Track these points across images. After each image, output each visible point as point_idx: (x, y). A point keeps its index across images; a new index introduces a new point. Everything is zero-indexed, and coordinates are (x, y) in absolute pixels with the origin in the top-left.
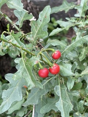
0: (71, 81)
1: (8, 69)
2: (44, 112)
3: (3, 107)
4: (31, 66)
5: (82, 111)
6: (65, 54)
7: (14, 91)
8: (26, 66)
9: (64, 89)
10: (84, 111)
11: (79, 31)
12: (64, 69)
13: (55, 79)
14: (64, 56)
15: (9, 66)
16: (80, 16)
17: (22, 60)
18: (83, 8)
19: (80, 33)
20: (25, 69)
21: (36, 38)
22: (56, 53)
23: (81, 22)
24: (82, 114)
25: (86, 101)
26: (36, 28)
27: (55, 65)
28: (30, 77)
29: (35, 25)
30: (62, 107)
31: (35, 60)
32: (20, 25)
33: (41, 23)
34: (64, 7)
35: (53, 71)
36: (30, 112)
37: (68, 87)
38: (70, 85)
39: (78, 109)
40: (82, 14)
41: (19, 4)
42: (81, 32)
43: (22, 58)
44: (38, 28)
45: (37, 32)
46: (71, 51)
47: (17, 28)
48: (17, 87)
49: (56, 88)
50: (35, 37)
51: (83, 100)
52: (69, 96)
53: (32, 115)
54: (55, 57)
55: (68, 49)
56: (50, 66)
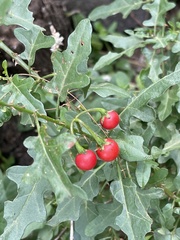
0: (145, 168)
1: (14, 136)
2: (94, 233)
3: (7, 236)
4: (59, 153)
5: (171, 224)
6: (127, 116)
7: (27, 203)
8: (50, 154)
9: (131, 189)
10: (174, 224)
11: (155, 57)
12: (128, 146)
13: (112, 166)
14: (126, 120)
15: (13, 130)
16: (154, 25)
17: (39, 140)
18: (160, 6)
19: (156, 61)
20: (46, 160)
21: (65, 89)
22: (108, 116)
23: (157, 38)
24: (171, 231)
25: (177, 205)
26: (64, 68)
27: (108, 143)
28: (59, 177)
29: (60, 61)
30: (130, 226)
31: (66, 140)
32: (29, 59)
33: (73, 58)
34: (119, 5)
35: (105, 155)
36: (64, 230)
37: (140, 180)
38: (144, 177)
39: (162, 222)
40: (159, 20)
41: (23, 14)
42: (159, 58)
43: (39, 136)
44: (68, 69)
45: (65, 76)
46: (141, 109)
47: (23, 64)
48: (34, 194)
49: (115, 187)
50: (62, 87)
51: (171, 202)
52: (143, 199)
53: (69, 236)
54: (108, 125)
55: (133, 105)
56: (99, 146)
